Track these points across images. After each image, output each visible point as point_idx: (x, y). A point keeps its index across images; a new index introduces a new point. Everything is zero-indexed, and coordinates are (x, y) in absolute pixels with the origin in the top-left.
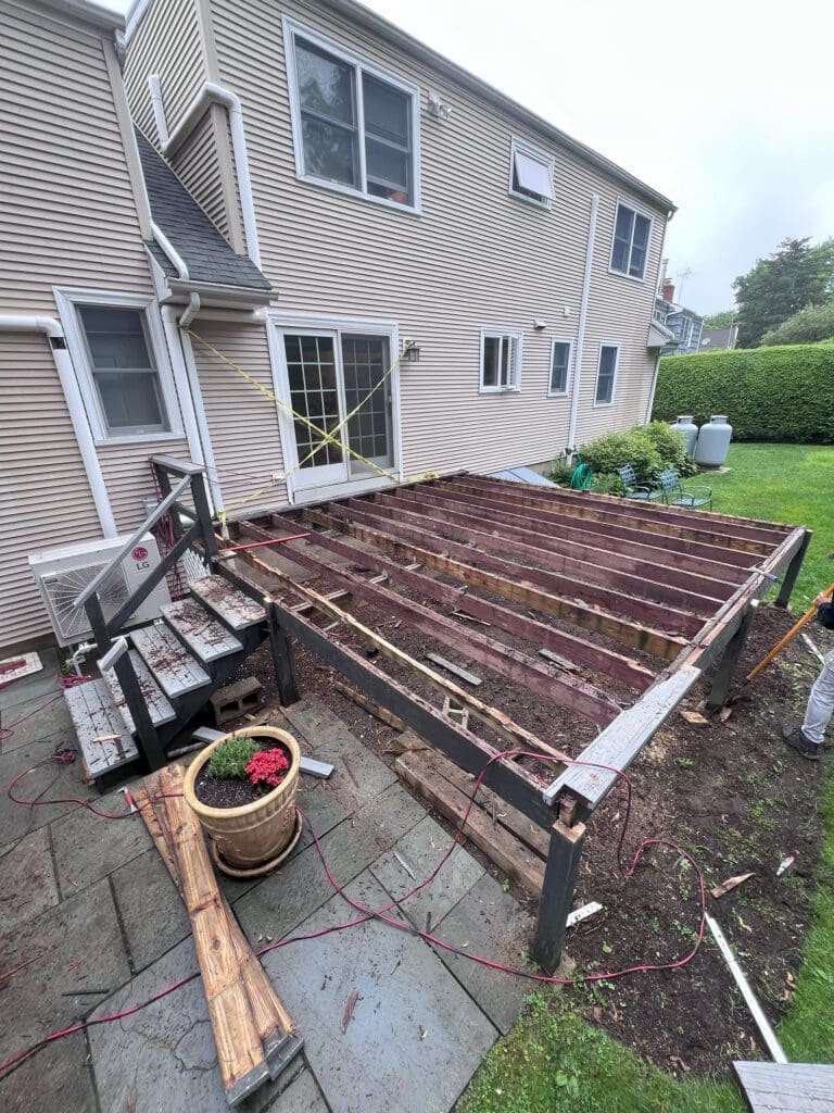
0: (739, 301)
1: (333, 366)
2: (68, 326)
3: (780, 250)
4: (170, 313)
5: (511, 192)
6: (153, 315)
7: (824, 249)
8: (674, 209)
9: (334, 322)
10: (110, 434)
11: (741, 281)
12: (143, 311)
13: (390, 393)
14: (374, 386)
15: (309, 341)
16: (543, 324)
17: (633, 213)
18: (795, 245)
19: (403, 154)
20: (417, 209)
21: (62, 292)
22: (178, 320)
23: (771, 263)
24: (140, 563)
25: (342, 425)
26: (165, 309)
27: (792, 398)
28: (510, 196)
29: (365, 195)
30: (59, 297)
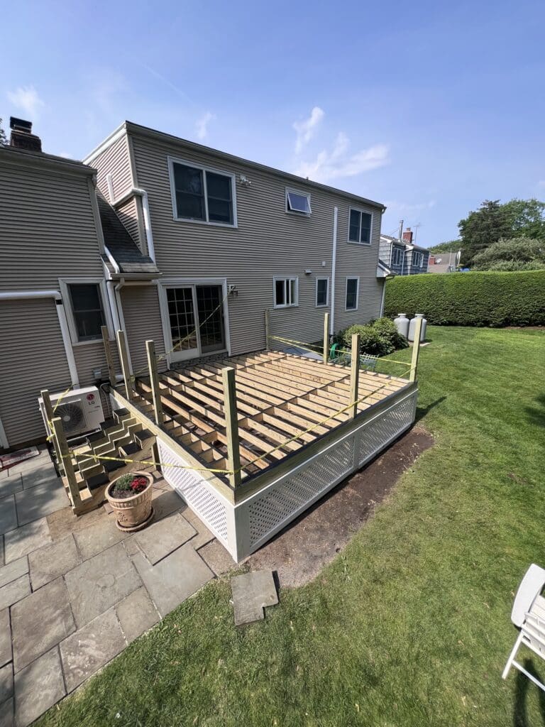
0: (461, 235)
1: (192, 301)
2: (64, 294)
3: (482, 207)
4: (111, 285)
5: (287, 212)
6: (103, 286)
7: (509, 206)
8: (385, 208)
9: (191, 281)
10: (80, 340)
11: (463, 223)
12: (98, 284)
13: (223, 312)
14: (214, 309)
15: (179, 291)
16: (309, 272)
17: (360, 213)
18: (491, 204)
19: (228, 203)
20: (236, 225)
21: (62, 280)
22: (114, 287)
23: (478, 214)
24: (90, 402)
25: (197, 330)
26: (108, 283)
27: (470, 301)
28: (287, 214)
29: (208, 222)
30: (60, 282)
